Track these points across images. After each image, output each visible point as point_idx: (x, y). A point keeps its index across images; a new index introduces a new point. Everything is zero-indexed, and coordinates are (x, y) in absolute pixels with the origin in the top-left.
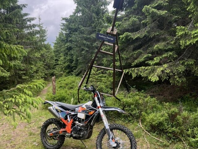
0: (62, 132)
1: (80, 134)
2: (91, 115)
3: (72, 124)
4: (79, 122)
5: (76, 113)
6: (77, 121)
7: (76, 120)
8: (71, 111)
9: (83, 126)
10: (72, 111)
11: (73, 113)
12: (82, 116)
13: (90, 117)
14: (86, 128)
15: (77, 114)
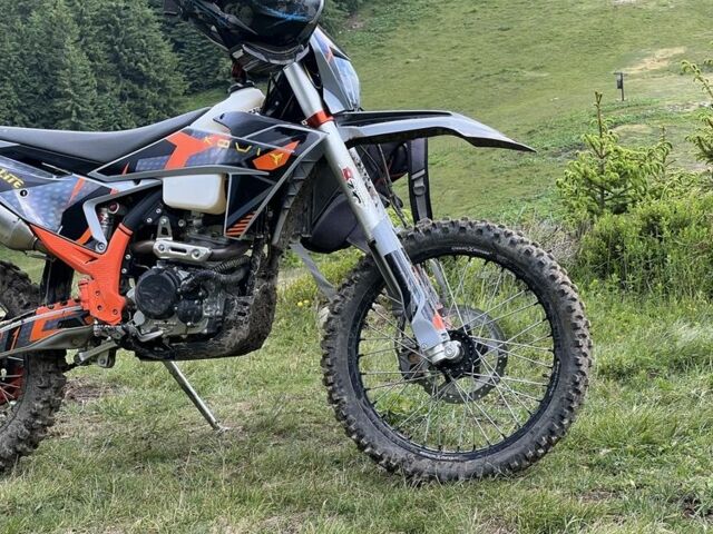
0: (48, 326)
1: (198, 317)
2: (276, 174)
3: (124, 263)
4: (176, 239)
5: (143, 184)
6: (165, 232)
7: (150, 232)
8: (107, 172)
9: (211, 258)
10: (114, 171)
11: (123, 187)
12: (196, 191)
13: (267, 186)
14: (239, 275)
15: (159, 188)
